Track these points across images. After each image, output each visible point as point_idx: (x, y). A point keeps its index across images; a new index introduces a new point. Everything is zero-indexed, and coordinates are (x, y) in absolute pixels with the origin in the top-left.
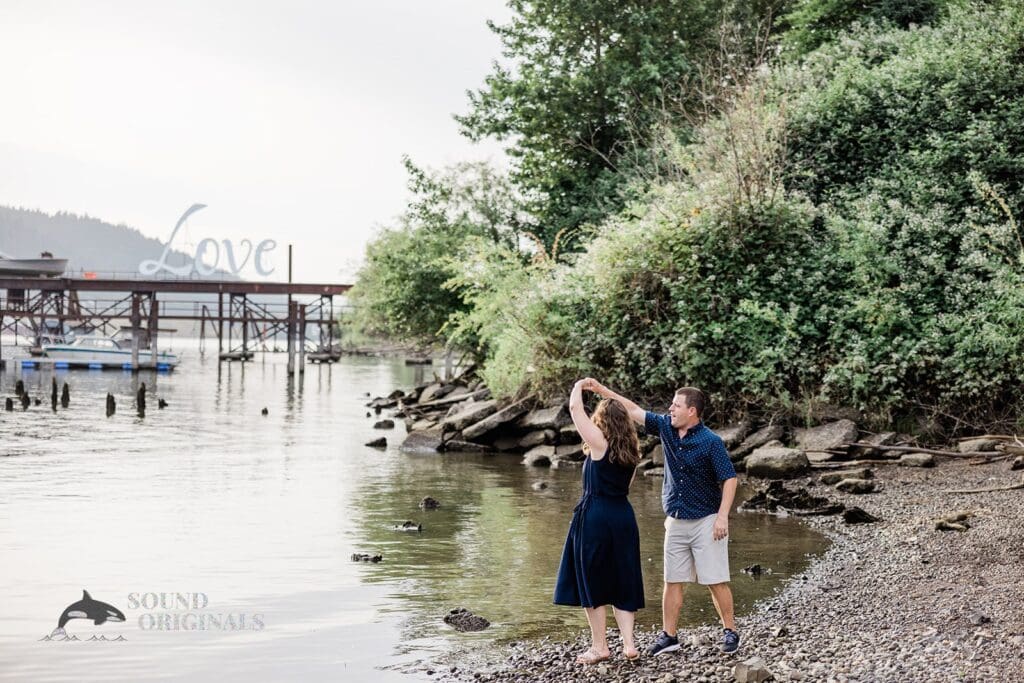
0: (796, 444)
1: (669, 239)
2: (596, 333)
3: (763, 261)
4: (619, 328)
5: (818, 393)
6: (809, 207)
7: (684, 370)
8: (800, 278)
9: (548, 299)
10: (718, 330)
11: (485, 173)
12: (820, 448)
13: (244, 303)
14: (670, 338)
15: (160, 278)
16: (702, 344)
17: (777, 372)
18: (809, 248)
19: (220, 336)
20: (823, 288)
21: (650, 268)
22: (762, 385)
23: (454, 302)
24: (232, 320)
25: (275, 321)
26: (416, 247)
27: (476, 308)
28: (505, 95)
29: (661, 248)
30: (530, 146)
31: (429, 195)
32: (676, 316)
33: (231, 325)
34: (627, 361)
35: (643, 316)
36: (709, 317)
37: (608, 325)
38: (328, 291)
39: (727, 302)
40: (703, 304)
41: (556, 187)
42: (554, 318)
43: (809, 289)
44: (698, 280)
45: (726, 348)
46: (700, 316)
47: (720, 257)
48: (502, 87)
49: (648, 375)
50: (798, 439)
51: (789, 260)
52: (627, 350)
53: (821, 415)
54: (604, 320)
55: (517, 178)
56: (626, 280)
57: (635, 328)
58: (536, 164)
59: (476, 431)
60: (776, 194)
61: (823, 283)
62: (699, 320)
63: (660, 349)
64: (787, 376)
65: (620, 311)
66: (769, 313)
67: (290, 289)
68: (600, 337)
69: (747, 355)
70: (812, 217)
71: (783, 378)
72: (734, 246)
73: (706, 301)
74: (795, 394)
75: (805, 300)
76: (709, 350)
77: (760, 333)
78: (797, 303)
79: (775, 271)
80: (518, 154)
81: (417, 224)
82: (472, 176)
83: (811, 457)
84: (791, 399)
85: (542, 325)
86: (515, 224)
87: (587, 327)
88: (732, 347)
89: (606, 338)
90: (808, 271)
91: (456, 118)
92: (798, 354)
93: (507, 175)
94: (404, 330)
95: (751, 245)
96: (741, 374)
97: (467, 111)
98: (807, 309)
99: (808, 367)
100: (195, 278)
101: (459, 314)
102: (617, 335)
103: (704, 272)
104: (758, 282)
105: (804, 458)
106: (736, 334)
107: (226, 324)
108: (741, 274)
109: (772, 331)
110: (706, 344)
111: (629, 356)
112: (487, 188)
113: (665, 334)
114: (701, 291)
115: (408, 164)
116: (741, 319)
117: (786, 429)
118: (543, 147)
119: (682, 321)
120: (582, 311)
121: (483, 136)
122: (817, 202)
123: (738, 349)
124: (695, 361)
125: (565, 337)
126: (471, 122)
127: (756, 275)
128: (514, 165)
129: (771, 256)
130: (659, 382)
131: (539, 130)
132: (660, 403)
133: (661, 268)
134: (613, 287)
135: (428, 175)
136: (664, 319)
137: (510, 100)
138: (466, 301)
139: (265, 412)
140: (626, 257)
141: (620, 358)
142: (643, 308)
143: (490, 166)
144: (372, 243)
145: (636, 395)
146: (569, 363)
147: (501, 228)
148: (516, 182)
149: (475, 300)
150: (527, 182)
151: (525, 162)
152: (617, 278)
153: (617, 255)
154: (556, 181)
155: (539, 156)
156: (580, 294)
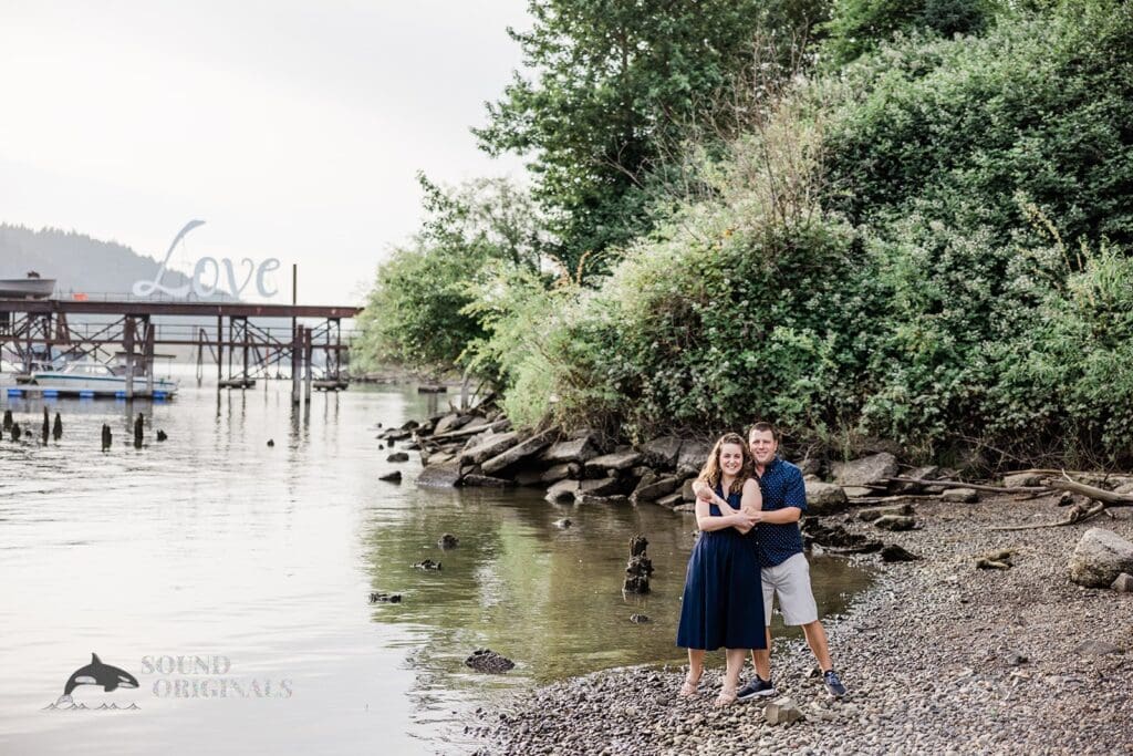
0: (834, 478)
1: (700, 262)
2: (623, 362)
3: (798, 286)
4: (647, 356)
5: (856, 425)
6: (848, 229)
7: (715, 400)
8: (838, 304)
9: (572, 325)
10: (751, 358)
11: (505, 190)
12: (858, 483)
13: (245, 327)
14: (701, 366)
15: (156, 299)
16: (735, 373)
17: (813, 403)
18: (847, 272)
19: (219, 363)
20: (862, 314)
21: (680, 293)
22: (797, 417)
23: (473, 327)
24: (232, 345)
25: (279, 347)
26: (432, 268)
27: (496, 334)
28: (525, 107)
29: (691, 272)
30: (553, 161)
31: (445, 213)
32: (707, 343)
33: (232, 350)
34: (655, 391)
35: (673, 343)
36: (742, 345)
37: (636, 353)
38: (335, 314)
39: (760, 329)
40: (735, 331)
41: (580, 205)
42: (579, 345)
43: (847, 315)
44: (730, 306)
45: (760, 377)
46: (732, 344)
47: (754, 281)
48: (523, 98)
49: (678, 406)
50: (835, 473)
51: (826, 285)
52: (656, 379)
53: (860, 448)
54: (631, 347)
55: (539, 195)
56: (655, 305)
57: (664, 356)
58: (559, 180)
59: (496, 464)
60: (812, 215)
61: (862, 309)
62: (731, 347)
63: (690, 378)
64: (824, 407)
65: (648, 338)
66: (805, 341)
67: (294, 311)
68: (626, 366)
69: (782, 385)
70: (850, 239)
71: (819, 409)
72: (769, 269)
73: (738, 327)
74: (832, 427)
75: (843, 327)
76: (742, 379)
77: (796, 361)
78: (834, 330)
79: (812, 296)
80: (539, 170)
81: (433, 244)
82: (491, 193)
83: (849, 492)
84: (828, 431)
85: (565, 352)
86: (536, 244)
87: (613, 355)
88: (766, 376)
89: (633, 367)
90: (846, 296)
91: (474, 131)
92: (835, 384)
93: (527, 192)
94: (419, 357)
95: (785, 269)
96: (775, 404)
97: (486, 123)
98: (846, 336)
99: (846, 397)
100: (193, 300)
101: (478, 341)
102: (645, 363)
103: (736, 297)
104: (794, 308)
105: (841, 493)
106: (770, 363)
107: (226, 349)
108: (775, 300)
109: (808, 360)
110: (738, 373)
111: (658, 385)
112: (507, 206)
113: (696, 363)
114: (733, 317)
115: (423, 181)
116: (775, 347)
117: (823, 463)
118: (566, 162)
119: (714, 349)
120: (608, 338)
121: (502, 150)
122: (856, 223)
123: (772, 378)
124: (727, 391)
125: (590, 365)
126: (489, 136)
127: (791, 300)
128: (534, 181)
129: (807, 280)
130: (689, 413)
131: (562, 144)
132: (690, 435)
133: (691, 292)
134: (641, 312)
135: (444, 192)
136: (694, 347)
137: (531, 113)
138: (485, 328)
139: (271, 443)
140: (655, 281)
141: (648, 388)
142: (672, 335)
143: (509, 183)
144: (384, 264)
145: (665, 426)
146: (595, 393)
147: (522, 249)
148: (537, 199)
149: (495, 326)
150: (549, 199)
151: (547, 178)
152: (645, 303)
153: (645, 279)
154: (580, 198)
155: (562, 171)
156: (606, 319)
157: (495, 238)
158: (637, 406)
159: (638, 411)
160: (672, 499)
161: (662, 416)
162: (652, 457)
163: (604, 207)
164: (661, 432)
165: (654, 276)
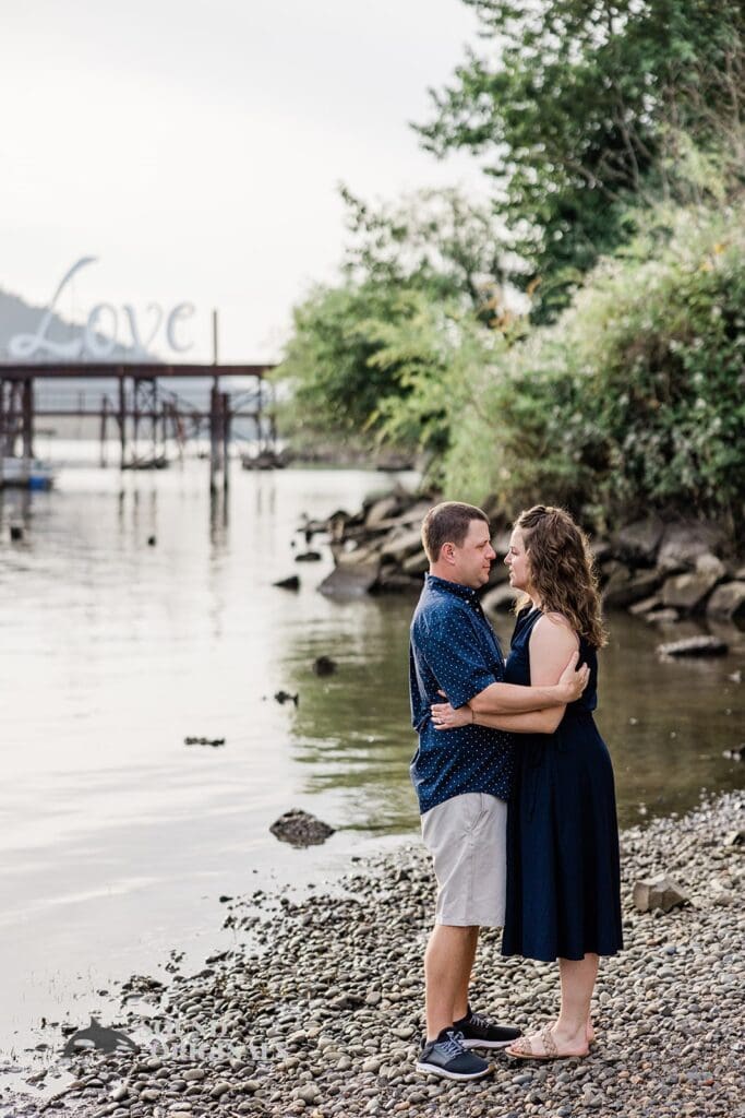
1: (683, 287)
2: (583, 422)
4: (615, 413)
7: (705, 471)
9: (516, 374)
11: (455, 203)
13: (153, 391)
14: (685, 427)
15: (38, 360)
16: (730, 434)
19: (123, 440)
21: (656, 330)
23: (389, 382)
24: (137, 416)
25: (196, 417)
26: (359, 309)
27: (417, 392)
28: (477, 92)
29: (671, 300)
30: (520, 162)
31: (376, 234)
32: (692, 395)
33: (137, 422)
34: (626, 461)
35: (648, 396)
36: (739, 397)
37: (600, 411)
38: (256, 371)
40: (730, 378)
41: (554, 220)
42: (524, 403)
44: (724, 345)
46: (727, 395)
48: (477, 82)
49: (657, 480)
52: (627, 445)
54: (594, 404)
55: (501, 208)
56: (623, 346)
57: (637, 415)
58: (528, 188)
62: (725, 400)
63: (671, 443)
65: (615, 391)
67: (216, 371)
68: (588, 428)
73: (734, 373)
80: (498, 174)
81: (361, 275)
82: (439, 208)
85: (508, 414)
86: (497, 271)
87: (571, 415)
89: (596, 429)
91: (414, 127)
93: (488, 206)
97: (429, 116)
100: (86, 359)
101: (393, 401)
102: (612, 424)
103: (731, 332)
107: (129, 423)
110: (735, 434)
111: (630, 454)
112: (459, 222)
113: (679, 422)
114: (727, 359)
115: (344, 194)
118: (535, 163)
119: (701, 403)
120: (564, 391)
121: (451, 149)
124: (721, 459)
125: (540, 430)
126: (433, 131)
128: (498, 190)
130: (673, 489)
131: (527, 139)
132: (675, 519)
133: (671, 329)
134: (605, 356)
135: (374, 208)
136: (677, 401)
137: (486, 99)
138: (405, 382)
139: (152, 542)
140: (622, 314)
141: (616, 456)
142: (647, 384)
143: (461, 194)
144: (300, 304)
145: (642, 507)
146: (547, 466)
147: (482, 279)
148: (499, 213)
149: (415, 380)
150: (516, 212)
151: (512, 185)
152: (610, 345)
153: (610, 312)
154: (555, 209)
155: (532, 175)
156: (560, 367)
157: (443, 266)
158: (605, 479)
159: (604, 487)
160: (648, 604)
161: (637, 494)
162: (626, 549)
163: (585, 222)
164: (636, 515)
165: (623, 308)
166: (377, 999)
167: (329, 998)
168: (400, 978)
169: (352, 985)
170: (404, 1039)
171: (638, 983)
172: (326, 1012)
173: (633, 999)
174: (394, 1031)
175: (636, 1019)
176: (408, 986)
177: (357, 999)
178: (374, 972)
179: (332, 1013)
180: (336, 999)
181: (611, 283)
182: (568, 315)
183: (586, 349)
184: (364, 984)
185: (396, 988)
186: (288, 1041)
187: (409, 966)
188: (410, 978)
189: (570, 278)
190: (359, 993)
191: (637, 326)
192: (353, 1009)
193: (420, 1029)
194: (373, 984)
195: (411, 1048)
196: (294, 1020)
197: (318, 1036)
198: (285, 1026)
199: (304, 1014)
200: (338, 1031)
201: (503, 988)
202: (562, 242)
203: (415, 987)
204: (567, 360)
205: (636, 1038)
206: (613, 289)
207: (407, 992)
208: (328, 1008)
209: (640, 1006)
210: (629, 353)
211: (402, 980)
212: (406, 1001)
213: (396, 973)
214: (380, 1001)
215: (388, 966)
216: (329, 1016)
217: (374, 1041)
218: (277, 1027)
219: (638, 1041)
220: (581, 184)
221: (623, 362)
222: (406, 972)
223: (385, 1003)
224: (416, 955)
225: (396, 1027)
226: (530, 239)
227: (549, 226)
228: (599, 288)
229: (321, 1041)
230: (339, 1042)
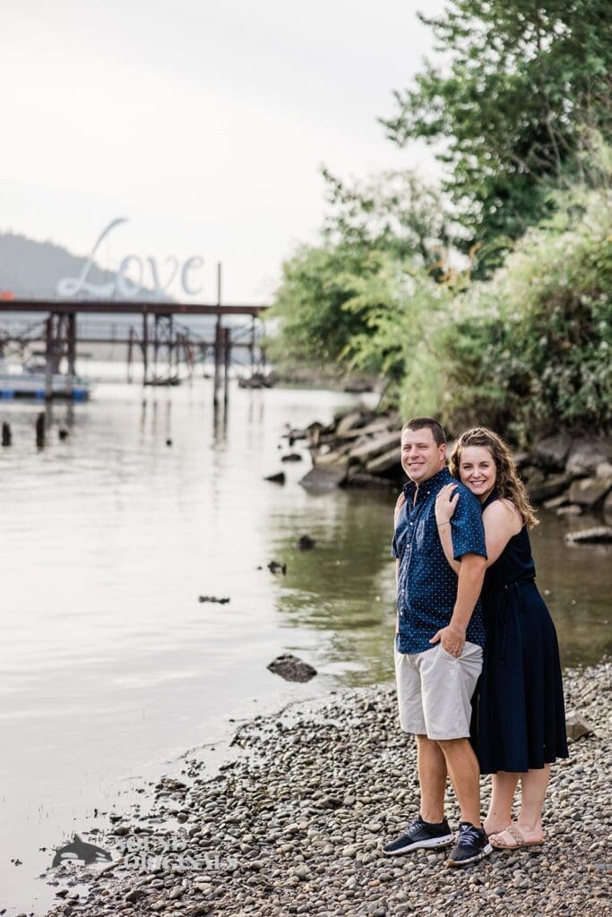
1: (593, 253)
2: (510, 358)
4: (536, 351)
7: (606, 399)
9: (459, 320)
11: (412, 182)
13: (170, 325)
14: (591, 363)
15: (81, 298)
19: (145, 362)
21: (570, 286)
23: (358, 323)
24: (157, 344)
25: (203, 346)
26: (335, 265)
27: (380, 331)
28: (432, 95)
29: (583, 263)
30: (464, 151)
31: (349, 205)
32: (597, 339)
33: (156, 349)
34: (544, 389)
35: (563, 339)
37: (524, 350)
41: (490, 197)
42: (465, 342)
48: (432, 87)
49: (568, 404)
52: (545, 377)
54: (520, 344)
55: (449, 187)
56: (544, 299)
57: (553, 353)
58: (470, 172)
59: (381, 464)
63: (579, 376)
65: (537, 334)
67: (219, 310)
68: (515, 363)
80: (447, 160)
81: (337, 238)
82: (399, 186)
85: (452, 350)
86: (444, 237)
87: (501, 352)
89: (521, 364)
91: (381, 121)
93: (438, 185)
94: (321, 354)
97: (393, 113)
101: (362, 337)
102: (533, 360)
107: (150, 349)
111: (547, 383)
112: (415, 198)
113: (586, 360)
115: (326, 174)
118: (477, 152)
119: (604, 345)
120: (496, 333)
121: (410, 140)
125: (477, 363)
126: (396, 125)
128: (447, 173)
130: (580, 412)
131: (472, 133)
132: (581, 435)
133: (582, 286)
134: (530, 307)
135: (348, 185)
136: (585, 343)
137: (439, 100)
138: (371, 323)
140: (544, 274)
141: (536, 385)
142: (562, 329)
143: (418, 174)
144: (289, 260)
145: (555, 425)
146: (481, 391)
147: (432, 243)
148: (447, 191)
149: (379, 322)
150: (460, 191)
151: (458, 169)
152: (534, 297)
153: (535, 272)
154: (492, 188)
155: (473, 161)
156: (495, 314)
157: (402, 232)
158: (526, 403)
159: (526, 409)
160: (557, 501)
161: (552, 415)
162: (541, 458)
163: (515, 199)
164: (550, 432)
165: (545, 269)
166: (353, 801)
167: (316, 799)
168: (370, 785)
169: (333, 790)
170: (374, 832)
171: (554, 794)
172: (313, 810)
173: (551, 807)
174: (367, 826)
175: (553, 822)
176: (376, 792)
177: (337, 801)
178: (350, 780)
179: (318, 811)
180: (321, 801)
181: (535, 249)
182: (500, 274)
183: (515, 300)
184: (342, 789)
185: (367, 793)
186: (284, 832)
187: (376, 777)
188: (378, 786)
189: (503, 244)
190: (338, 797)
191: (556, 283)
192: (334, 809)
193: (387, 825)
194: (349, 790)
195: (380, 840)
196: (288, 816)
197: (307, 828)
198: (282, 820)
199: (296, 811)
200: (322, 825)
201: (450, 795)
202: (496, 215)
203: (381, 793)
204: (499, 309)
205: (554, 836)
206: (537, 253)
207: (375, 797)
208: (314, 807)
209: (556, 812)
210: (549, 305)
211: (371, 788)
212: (374, 803)
213: (366, 782)
214: (355, 803)
215: (360, 776)
216: (316, 814)
217: (351, 834)
218: (275, 821)
219: (555, 839)
220: (512, 170)
221: (544, 311)
222: (374, 781)
223: (359, 804)
224: (381, 768)
225: (367, 823)
226: (470, 212)
227: (487, 203)
228: (526, 252)
229: (310, 832)
230: (324, 833)
